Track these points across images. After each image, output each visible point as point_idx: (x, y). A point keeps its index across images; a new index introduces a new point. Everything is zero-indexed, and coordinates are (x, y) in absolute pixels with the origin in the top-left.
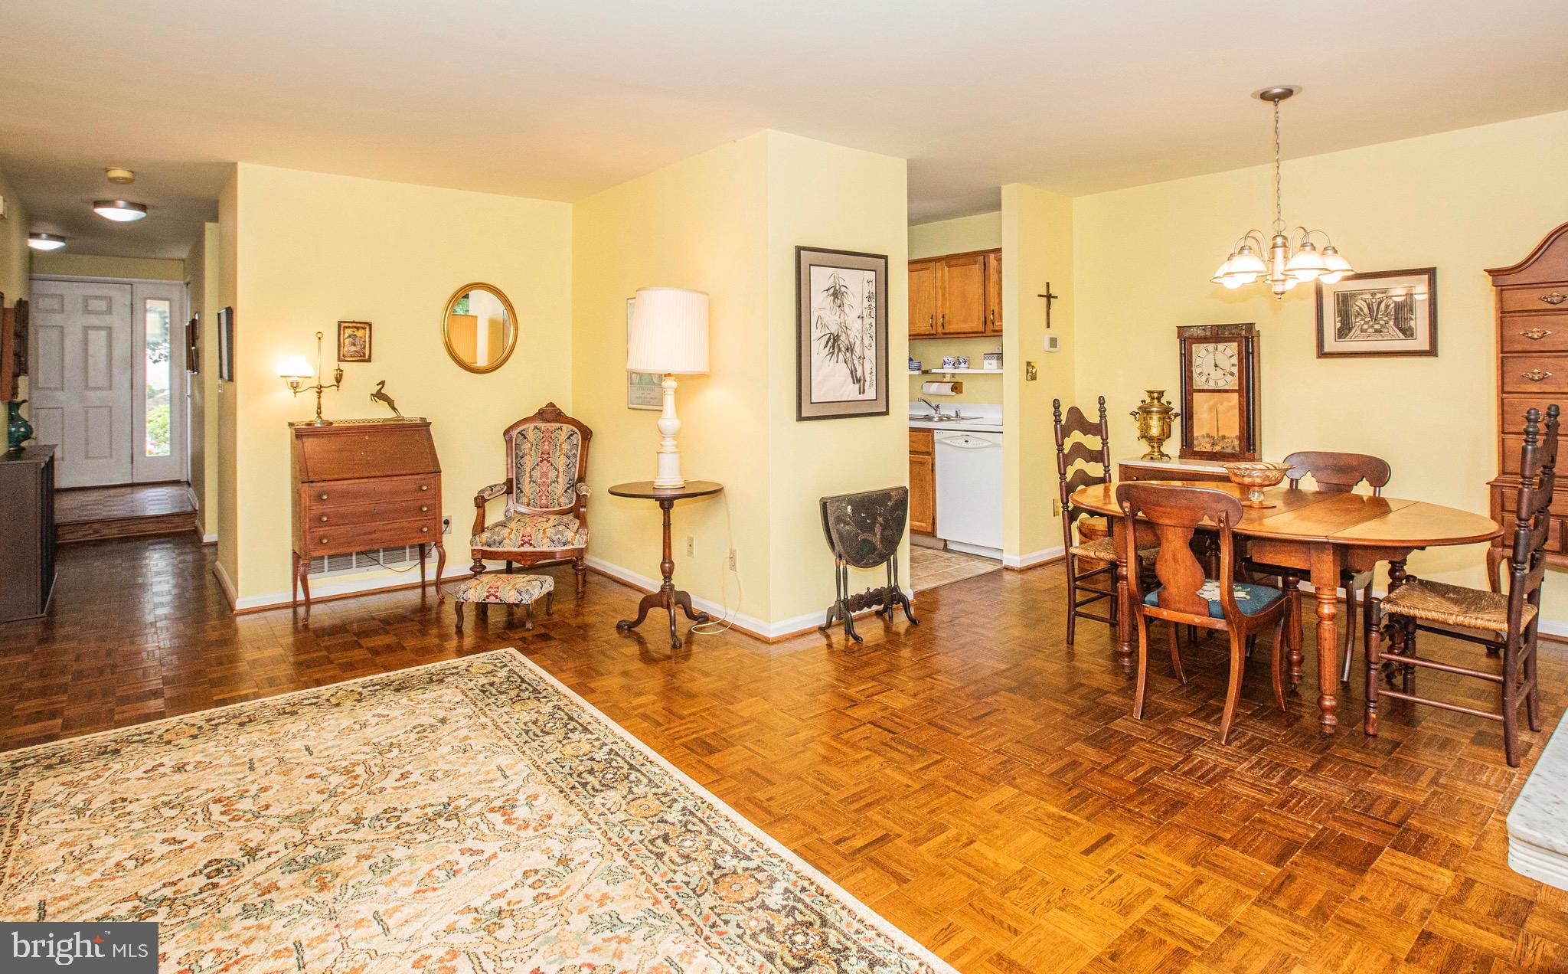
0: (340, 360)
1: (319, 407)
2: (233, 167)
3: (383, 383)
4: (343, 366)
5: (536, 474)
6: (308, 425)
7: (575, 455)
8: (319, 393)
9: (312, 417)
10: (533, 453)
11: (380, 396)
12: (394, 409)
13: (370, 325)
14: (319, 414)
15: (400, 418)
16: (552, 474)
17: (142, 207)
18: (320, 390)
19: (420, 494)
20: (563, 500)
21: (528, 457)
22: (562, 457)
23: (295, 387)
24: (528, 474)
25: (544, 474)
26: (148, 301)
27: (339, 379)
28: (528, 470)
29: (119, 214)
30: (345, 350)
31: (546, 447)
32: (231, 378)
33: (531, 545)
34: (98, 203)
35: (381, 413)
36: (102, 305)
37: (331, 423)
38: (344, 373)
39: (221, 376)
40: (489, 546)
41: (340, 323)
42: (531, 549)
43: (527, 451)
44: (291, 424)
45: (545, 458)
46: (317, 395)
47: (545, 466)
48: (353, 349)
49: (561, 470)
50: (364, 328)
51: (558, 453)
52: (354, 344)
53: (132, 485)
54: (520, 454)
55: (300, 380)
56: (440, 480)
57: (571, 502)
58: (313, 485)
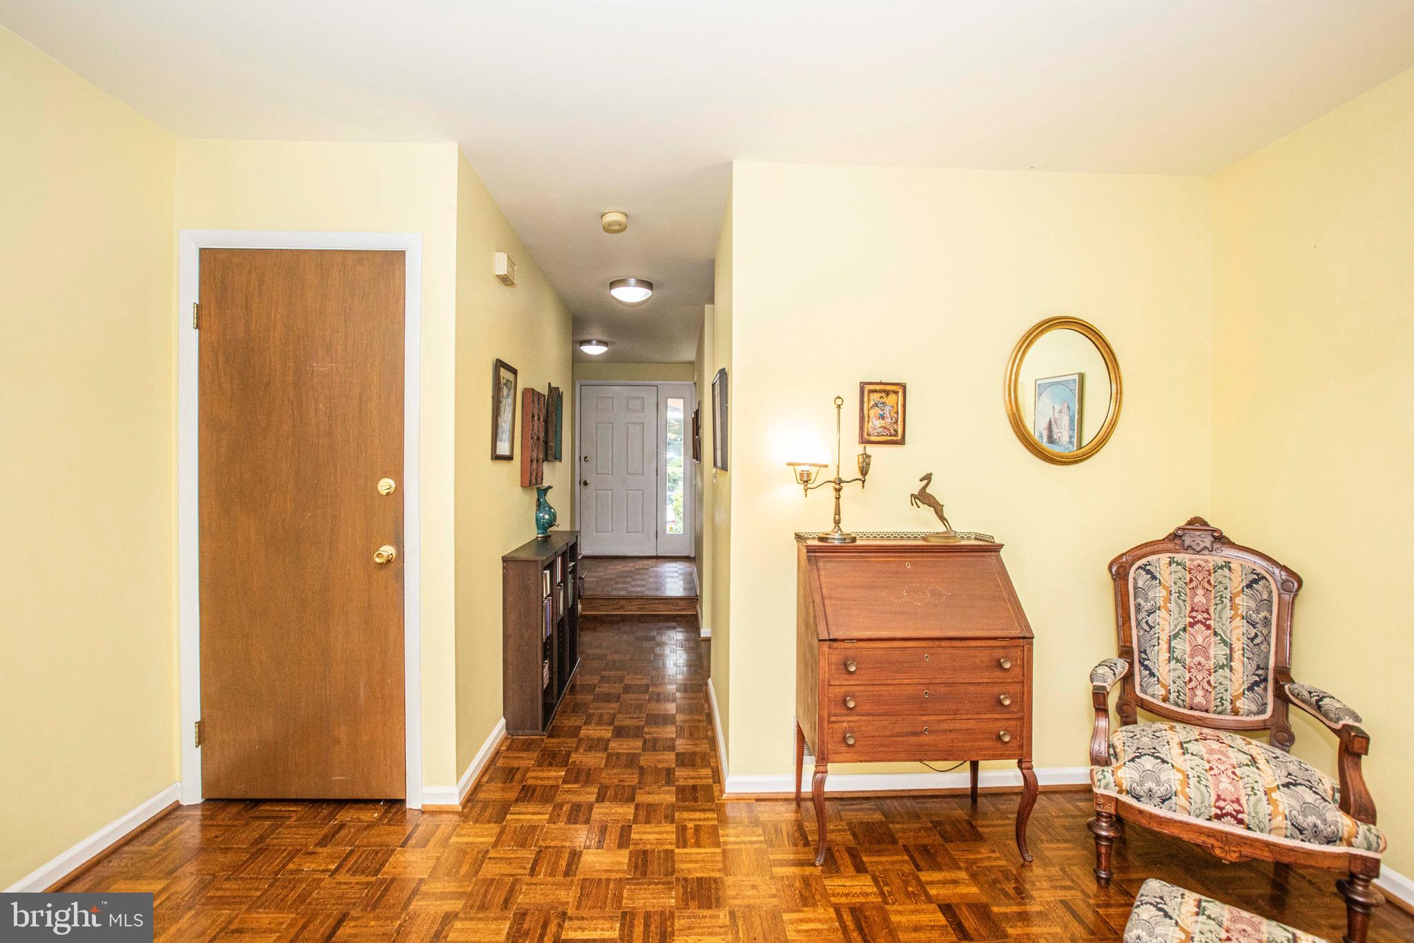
0: (864, 441)
1: (838, 511)
2: (727, 168)
3: (928, 478)
4: (871, 449)
5: (1182, 647)
6: (821, 539)
7: (1267, 622)
8: (838, 490)
9: (826, 527)
10: (1172, 606)
11: (923, 497)
12: (942, 519)
13: (904, 387)
14: (837, 522)
15: (949, 534)
16: (1218, 652)
17: (649, 285)
18: (839, 484)
19: (998, 674)
20: (1243, 704)
21: (1163, 613)
22: (1238, 621)
23: (805, 480)
24: (1164, 646)
25: (1195, 650)
26: (669, 400)
27: (864, 471)
28: (1164, 637)
29: (631, 294)
30: (869, 427)
31: (1200, 598)
32: (725, 467)
33: (1241, 822)
34: (613, 285)
35: (922, 524)
36: (638, 404)
37: (854, 540)
38: (873, 461)
39: (715, 464)
40: (1138, 798)
41: (862, 386)
42: (1240, 831)
43: (1161, 602)
44: (799, 537)
45: (1199, 619)
46: (833, 493)
47: (1200, 633)
48: (881, 422)
49: (1237, 646)
50: (896, 393)
51: (1228, 613)
52: (882, 417)
53: (657, 557)
54: (1147, 606)
55: (813, 470)
56: (1031, 650)
57: (1263, 712)
58: (835, 645)
